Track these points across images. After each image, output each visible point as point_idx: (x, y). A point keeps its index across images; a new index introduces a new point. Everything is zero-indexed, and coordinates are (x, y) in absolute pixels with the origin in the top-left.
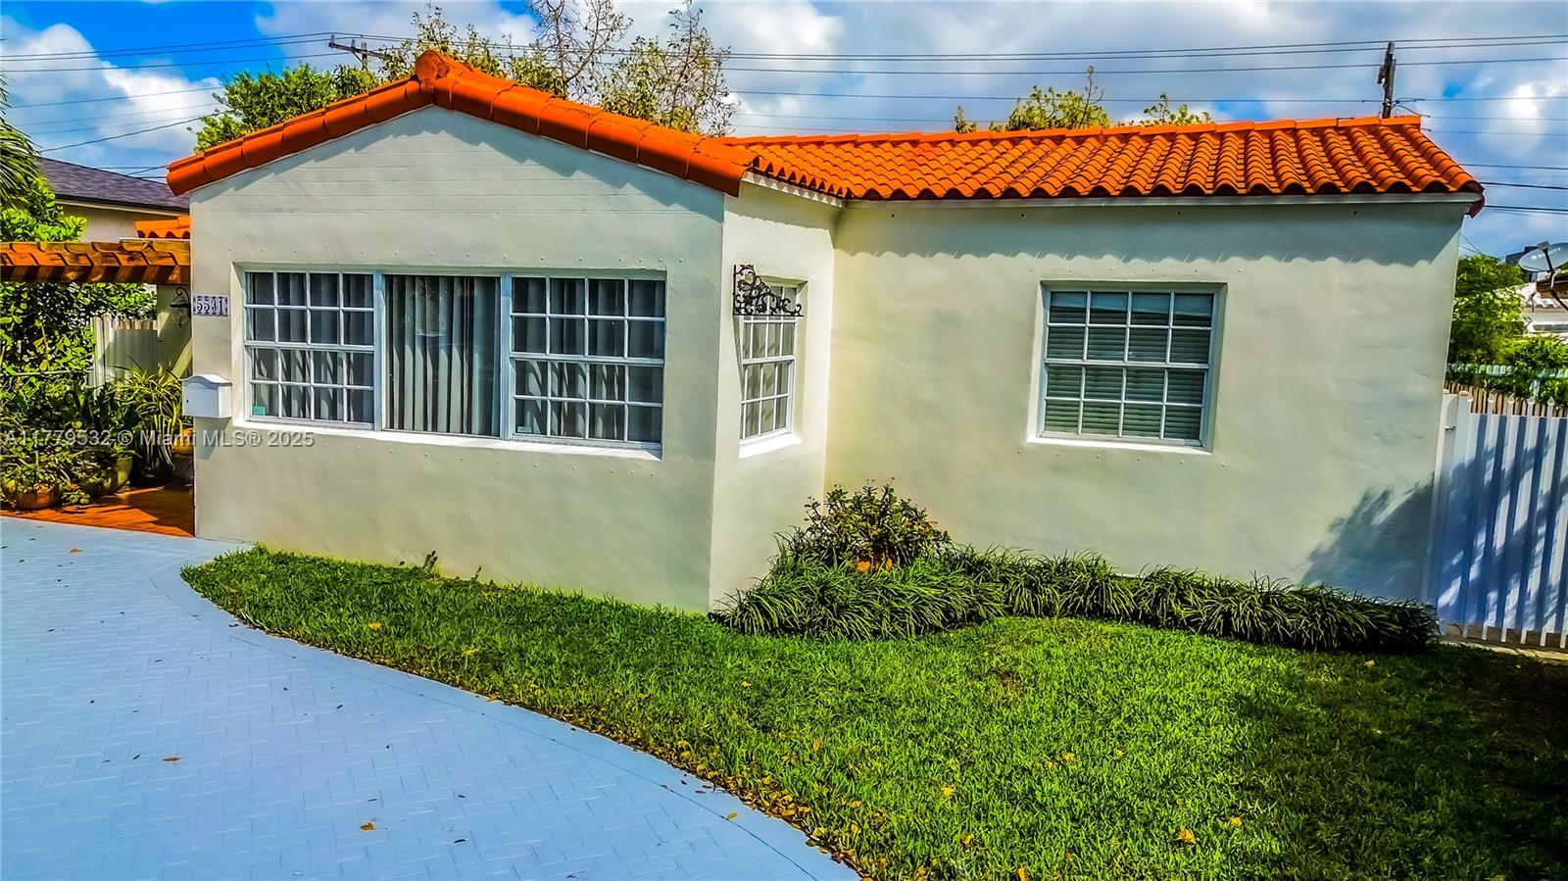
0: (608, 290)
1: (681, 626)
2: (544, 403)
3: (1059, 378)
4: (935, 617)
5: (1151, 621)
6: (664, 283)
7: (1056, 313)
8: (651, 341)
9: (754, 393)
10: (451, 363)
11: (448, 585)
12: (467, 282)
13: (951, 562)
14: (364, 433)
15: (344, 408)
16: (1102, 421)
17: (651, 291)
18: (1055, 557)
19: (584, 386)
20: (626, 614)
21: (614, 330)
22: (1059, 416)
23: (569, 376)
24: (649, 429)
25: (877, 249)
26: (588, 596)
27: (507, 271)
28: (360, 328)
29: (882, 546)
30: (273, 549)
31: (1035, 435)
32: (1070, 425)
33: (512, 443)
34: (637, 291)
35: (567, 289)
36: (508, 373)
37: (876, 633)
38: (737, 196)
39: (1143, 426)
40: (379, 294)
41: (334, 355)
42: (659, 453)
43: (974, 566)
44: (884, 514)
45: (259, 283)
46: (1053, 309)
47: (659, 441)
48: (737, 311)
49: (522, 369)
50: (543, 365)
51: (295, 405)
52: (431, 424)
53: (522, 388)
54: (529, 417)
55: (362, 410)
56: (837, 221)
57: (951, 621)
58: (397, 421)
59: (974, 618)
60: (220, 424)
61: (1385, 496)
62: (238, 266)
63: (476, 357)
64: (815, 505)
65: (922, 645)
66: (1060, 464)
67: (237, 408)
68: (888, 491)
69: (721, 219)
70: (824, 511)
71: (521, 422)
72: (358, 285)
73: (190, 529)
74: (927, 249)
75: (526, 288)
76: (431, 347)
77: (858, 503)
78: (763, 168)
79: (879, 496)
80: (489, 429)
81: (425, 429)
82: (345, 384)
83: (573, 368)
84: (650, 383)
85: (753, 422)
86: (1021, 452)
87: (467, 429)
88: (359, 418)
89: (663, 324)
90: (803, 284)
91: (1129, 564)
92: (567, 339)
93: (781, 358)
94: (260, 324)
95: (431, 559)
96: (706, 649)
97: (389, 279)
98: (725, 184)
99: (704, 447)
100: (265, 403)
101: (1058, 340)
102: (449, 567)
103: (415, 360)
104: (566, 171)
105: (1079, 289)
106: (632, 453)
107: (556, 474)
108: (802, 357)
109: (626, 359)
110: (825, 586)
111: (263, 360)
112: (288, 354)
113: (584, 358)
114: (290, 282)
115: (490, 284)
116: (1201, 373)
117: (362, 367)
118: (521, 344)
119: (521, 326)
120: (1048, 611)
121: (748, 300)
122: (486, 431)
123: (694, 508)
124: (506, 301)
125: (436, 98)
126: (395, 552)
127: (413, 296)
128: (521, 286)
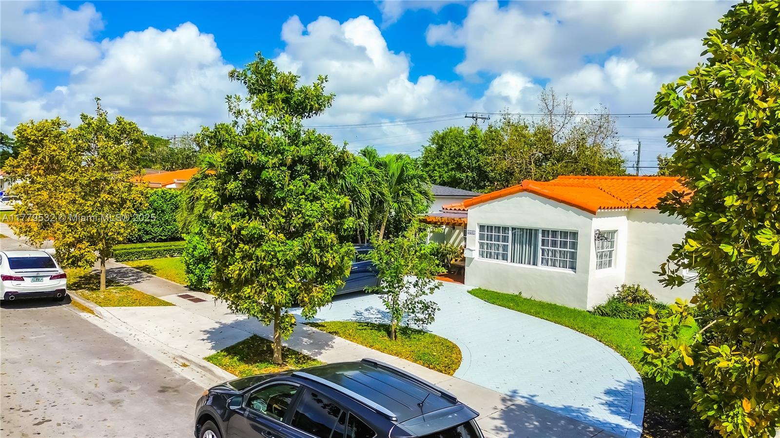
0: (565, 234)
1: (580, 312)
2: (548, 259)
6: (578, 233)
8: (574, 245)
9: (602, 259)
10: (526, 248)
11: (525, 299)
12: (531, 230)
13: (655, 304)
14: (504, 262)
15: (500, 257)
17: (575, 234)
19: (558, 255)
20: (567, 309)
21: (565, 243)
23: (554, 253)
25: (640, 221)
26: (557, 304)
27: (540, 228)
28: (505, 239)
29: (634, 300)
30: (483, 288)
33: (540, 267)
34: (571, 234)
35: (554, 233)
36: (540, 252)
37: (628, 318)
38: (596, 215)
40: (510, 232)
41: (498, 245)
42: (575, 272)
43: (660, 306)
44: (636, 291)
45: (482, 227)
47: (575, 269)
48: (595, 240)
49: (543, 250)
50: (548, 250)
51: (488, 256)
52: (521, 262)
53: (543, 255)
54: (545, 262)
55: (505, 258)
56: (627, 214)
58: (513, 261)
60: (471, 259)
62: (478, 224)
63: (532, 247)
64: (618, 288)
67: (476, 255)
69: (592, 220)
70: (620, 289)
71: (542, 263)
72: (505, 229)
73: (463, 283)
74: (654, 222)
75: (545, 233)
76: (521, 243)
77: (630, 288)
78: (602, 208)
81: (519, 263)
82: (501, 251)
83: (555, 251)
84: (573, 256)
85: (600, 266)
87: (529, 263)
88: (503, 259)
89: (577, 242)
90: (616, 231)
92: (554, 244)
93: (610, 249)
94: (482, 237)
95: (520, 293)
97: (513, 228)
98: (594, 213)
99: (586, 271)
100: (482, 255)
102: (524, 295)
103: (517, 246)
104: (556, 207)
106: (569, 271)
107: (550, 276)
108: (617, 249)
109: (568, 250)
111: (482, 245)
112: (487, 243)
113: (558, 249)
114: (490, 228)
115: (536, 230)
117: (505, 248)
118: (543, 245)
119: (543, 241)
121: (598, 237)
122: (534, 264)
123: (583, 286)
124: (540, 235)
125: (526, 190)
126: (512, 291)
127: (518, 232)
128: (544, 231)
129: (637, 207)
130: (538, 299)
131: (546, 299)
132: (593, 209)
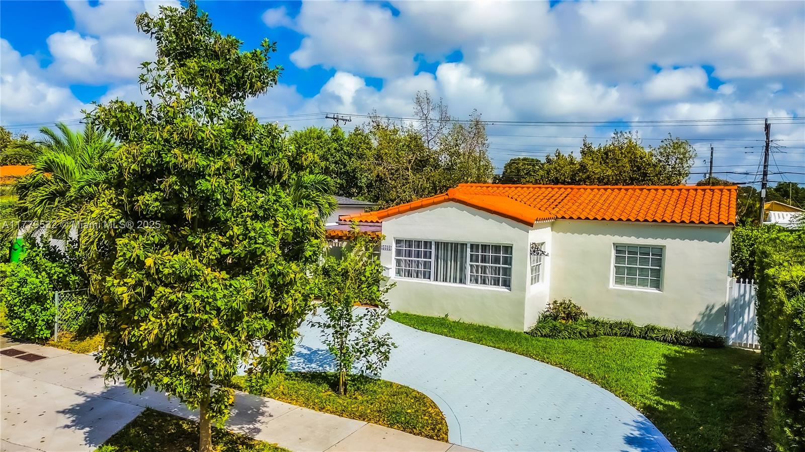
0: (497, 248)
1: (518, 334)
2: (477, 276)
3: (618, 270)
4: (585, 334)
5: (645, 338)
6: (511, 247)
7: (618, 251)
8: (508, 261)
9: (533, 273)
10: (451, 264)
11: (451, 322)
12: (456, 244)
13: (588, 321)
14: (426, 281)
15: (421, 275)
16: (632, 282)
17: (508, 249)
18: (618, 320)
19: (489, 272)
20: (502, 331)
21: (498, 258)
22: (619, 280)
23: (484, 269)
24: (507, 284)
25: (565, 232)
26: (490, 326)
27: (469, 242)
28: (427, 255)
29: (569, 316)
30: (402, 312)
31: (612, 285)
32: (622, 283)
33: (470, 286)
34: (504, 248)
35: (485, 247)
36: (469, 268)
37: (570, 337)
38: (533, 227)
39: (643, 283)
40: (433, 247)
41: (418, 261)
42: (510, 290)
43: (596, 323)
44: (569, 307)
45: (398, 242)
46: (616, 250)
47: (509, 286)
48: (531, 254)
49: (471, 266)
50: (477, 266)
51: (407, 274)
52: (445, 280)
53: (472, 272)
54: (474, 279)
55: (427, 276)
56: (552, 225)
57: (589, 336)
58: (436, 279)
59: (595, 335)
60: (388, 279)
61: (713, 307)
62: (394, 238)
63: (459, 263)
64: (549, 304)
65: (582, 341)
66: (620, 294)
67: (392, 274)
68: (570, 301)
69: (528, 232)
70: (551, 306)
71: (471, 280)
72: (427, 244)
74: (580, 233)
75: (474, 247)
76: (445, 260)
77: (561, 304)
78: (538, 219)
79: (567, 302)
82: (422, 269)
83: (485, 266)
84: (507, 272)
85: (533, 281)
86: (609, 291)
87: (455, 281)
88: (425, 278)
89: (512, 257)
90: (544, 243)
91: (639, 323)
92: (485, 260)
93: (539, 263)
94: (399, 253)
95: (447, 316)
96: (526, 339)
97: (436, 243)
98: (530, 224)
99: (523, 289)
100: (398, 272)
101: (618, 259)
102: (452, 318)
103: (441, 263)
104: (487, 219)
105: (624, 246)
106: (502, 289)
107: (482, 295)
109: (501, 265)
110: (555, 326)
111: (398, 262)
113: (489, 265)
114: (409, 243)
115: (463, 245)
116: (659, 270)
117: (427, 265)
118: (471, 261)
119: (471, 255)
120: (616, 334)
121: (534, 251)
122: (461, 282)
123: (520, 304)
124: (469, 250)
125: (454, 200)
126: (437, 314)
127: (441, 247)
128: (472, 246)
129: (563, 218)
130: (467, 321)
131: (477, 321)
132: (530, 221)
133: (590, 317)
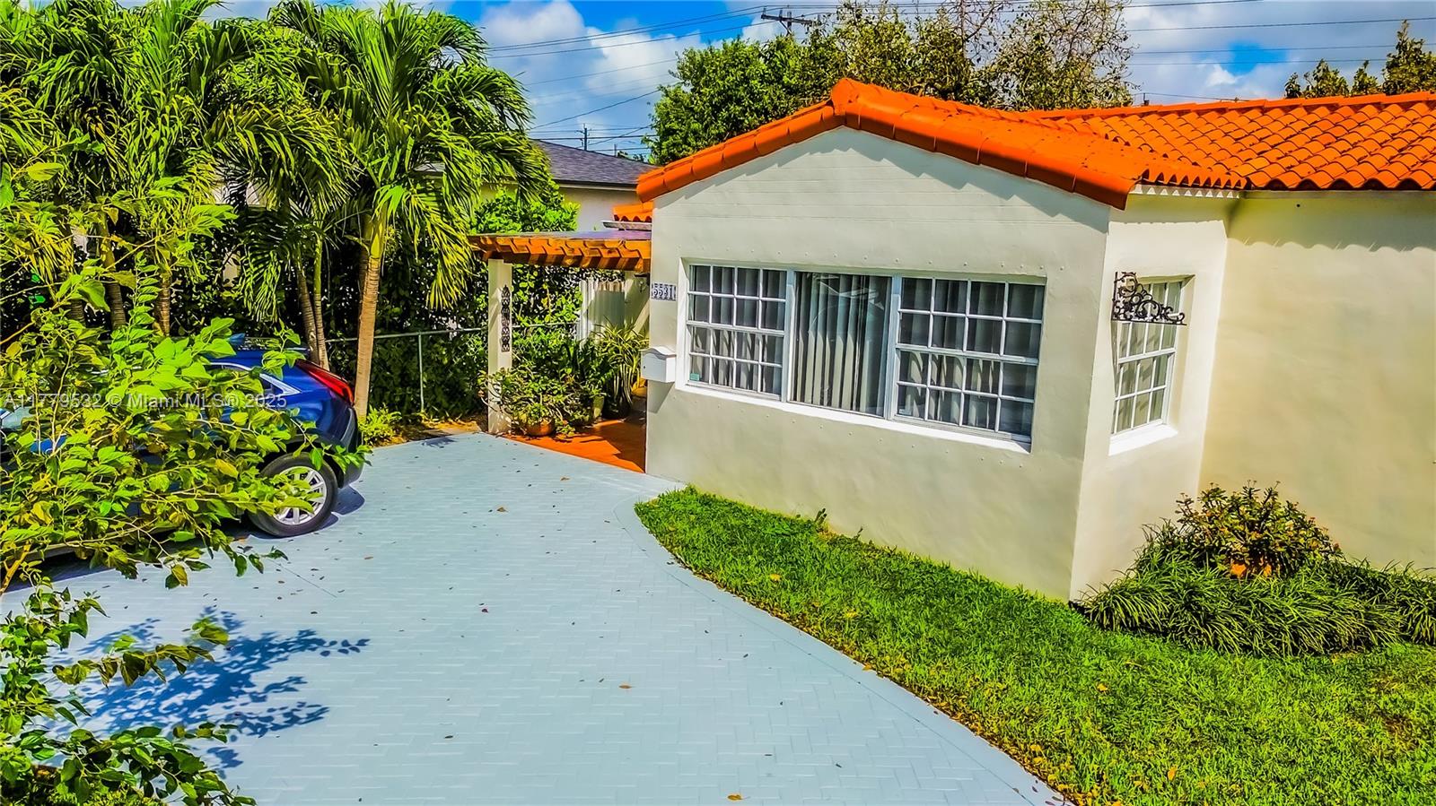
0: (990, 293)
1: (1043, 611)
2: (924, 390)
4: (1317, 642)
6: (1043, 288)
8: (1027, 341)
9: (1129, 389)
10: (846, 348)
11: (834, 543)
12: (863, 280)
13: (1339, 579)
15: (758, 379)
17: (1030, 296)
19: (960, 376)
20: (990, 591)
21: (993, 328)
23: (947, 368)
25: (1277, 238)
26: (954, 568)
27: (898, 272)
28: (774, 317)
29: (1259, 553)
30: (702, 490)
33: (894, 424)
34: (1016, 294)
35: (951, 291)
37: (1246, 648)
38: (1123, 209)
40: (791, 288)
41: (753, 336)
42: (1029, 448)
43: (1367, 584)
44: (1265, 517)
45: (699, 274)
47: (1028, 433)
48: (1115, 316)
49: (906, 358)
50: (925, 357)
51: (722, 374)
52: (827, 400)
53: (905, 374)
54: (910, 401)
55: (771, 384)
56: (1232, 212)
58: (799, 395)
59: (1361, 642)
60: (666, 388)
62: (684, 260)
63: (867, 343)
64: (1188, 502)
65: (1298, 669)
67: (678, 372)
68: (1272, 494)
69: (1105, 230)
70: (1197, 507)
71: (902, 404)
72: (774, 279)
73: (642, 465)
74: (1337, 241)
75: (913, 287)
76: (829, 327)
77: (1235, 505)
78: (1152, 179)
79: (1260, 498)
80: (875, 407)
81: (822, 403)
82: (760, 361)
83: (952, 361)
84: (1023, 383)
85: (1126, 416)
87: (855, 405)
88: (769, 390)
89: (1040, 326)
90: (1188, 278)
92: (948, 334)
93: (1160, 352)
94: (698, 308)
95: (822, 515)
96: (1064, 642)
97: (800, 275)
98: (1113, 198)
99: (1074, 446)
100: (699, 372)
102: (838, 524)
103: (817, 340)
104: (958, 183)
106: (1002, 443)
107: (932, 456)
108: (1184, 349)
109: (1002, 357)
110: (1193, 591)
111: (700, 335)
112: (718, 332)
113: (962, 353)
114: (725, 276)
115: (883, 282)
117: (773, 348)
118: (906, 337)
119: (907, 320)
121: (1128, 306)
122: (872, 410)
124: (896, 299)
125: (847, 120)
126: (792, 506)
127: (818, 291)
128: (910, 284)
129: (1275, 185)
130: (883, 539)
131: (914, 541)
132: (1119, 185)
133: (1350, 558)
